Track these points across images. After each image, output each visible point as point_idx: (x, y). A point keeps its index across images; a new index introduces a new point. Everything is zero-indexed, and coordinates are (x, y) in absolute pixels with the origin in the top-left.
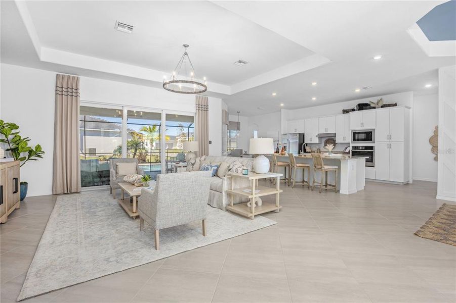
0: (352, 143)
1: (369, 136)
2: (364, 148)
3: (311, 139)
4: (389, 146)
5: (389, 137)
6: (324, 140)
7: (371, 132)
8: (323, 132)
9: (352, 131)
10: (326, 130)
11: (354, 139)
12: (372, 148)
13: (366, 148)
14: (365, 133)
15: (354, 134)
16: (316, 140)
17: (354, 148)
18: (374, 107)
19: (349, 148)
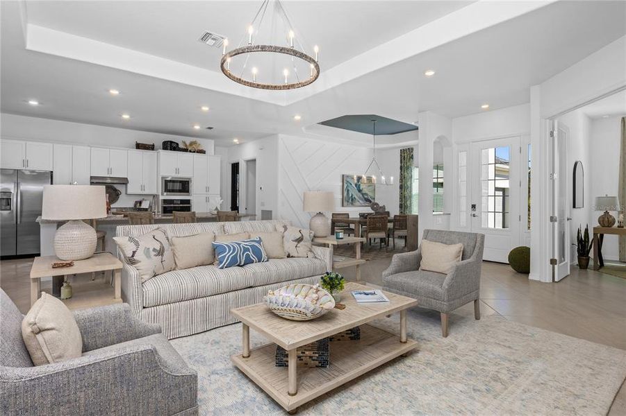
0: (162, 194)
1: (184, 186)
5: (208, 189)
7: (188, 182)
9: (162, 178)
10: (110, 170)
11: (167, 190)
12: (188, 202)
13: (183, 202)
14: (181, 182)
15: (167, 182)
17: (165, 201)
18: (186, 150)
19: (148, 202)
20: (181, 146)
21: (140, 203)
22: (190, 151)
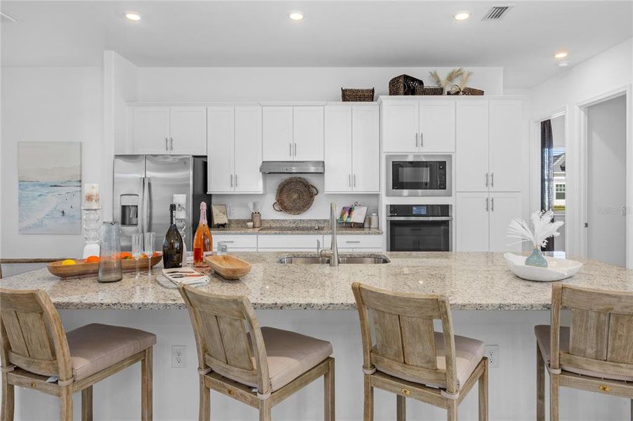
0: (388, 195)
2: (424, 212)
3: (234, 180)
4: (490, 205)
5: (489, 180)
6: (275, 182)
7: (443, 164)
8: (279, 154)
9: (388, 157)
10: (293, 148)
11: (398, 184)
12: (445, 210)
13: (431, 209)
15: (397, 167)
16: (253, 183)
17: (394, 210)
18: (438, 91)
19: (364, 210)
20: (428, 84)
21: (351, 210)
22: (449, 93)
